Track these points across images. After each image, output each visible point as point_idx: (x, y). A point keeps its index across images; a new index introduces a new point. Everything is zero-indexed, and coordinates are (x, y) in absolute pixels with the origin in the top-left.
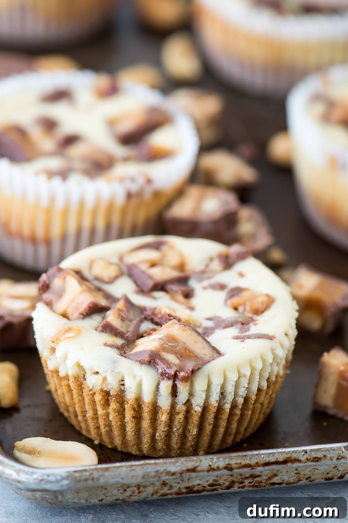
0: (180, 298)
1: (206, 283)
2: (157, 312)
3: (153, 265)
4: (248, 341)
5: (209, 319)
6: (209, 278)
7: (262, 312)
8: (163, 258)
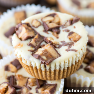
0: (55, 34)
1: (64, 29)
2: (47, 39)
3: (50, 22)
4: (69, 52)
5: (62, 42)
6: (65, 27)
7: (77, 41)
8: (54, 20)
